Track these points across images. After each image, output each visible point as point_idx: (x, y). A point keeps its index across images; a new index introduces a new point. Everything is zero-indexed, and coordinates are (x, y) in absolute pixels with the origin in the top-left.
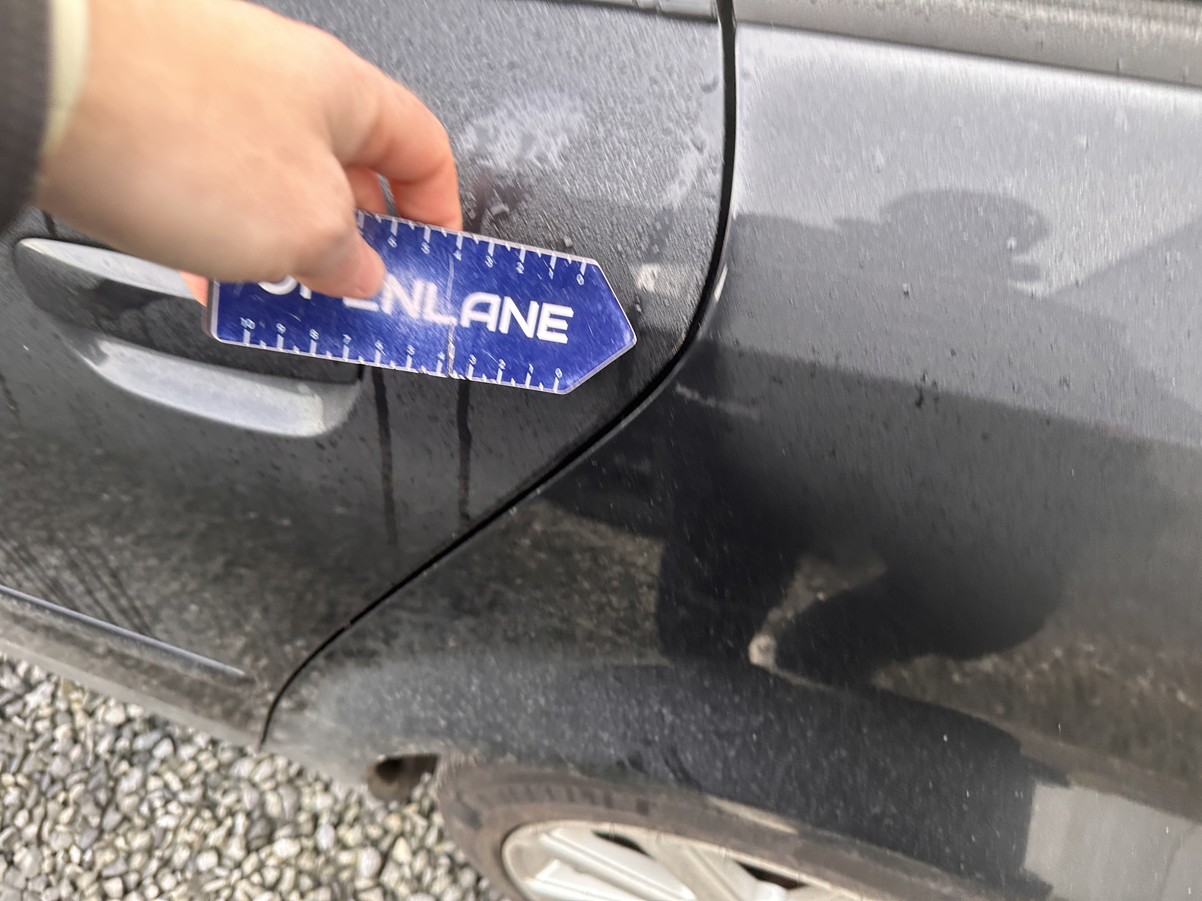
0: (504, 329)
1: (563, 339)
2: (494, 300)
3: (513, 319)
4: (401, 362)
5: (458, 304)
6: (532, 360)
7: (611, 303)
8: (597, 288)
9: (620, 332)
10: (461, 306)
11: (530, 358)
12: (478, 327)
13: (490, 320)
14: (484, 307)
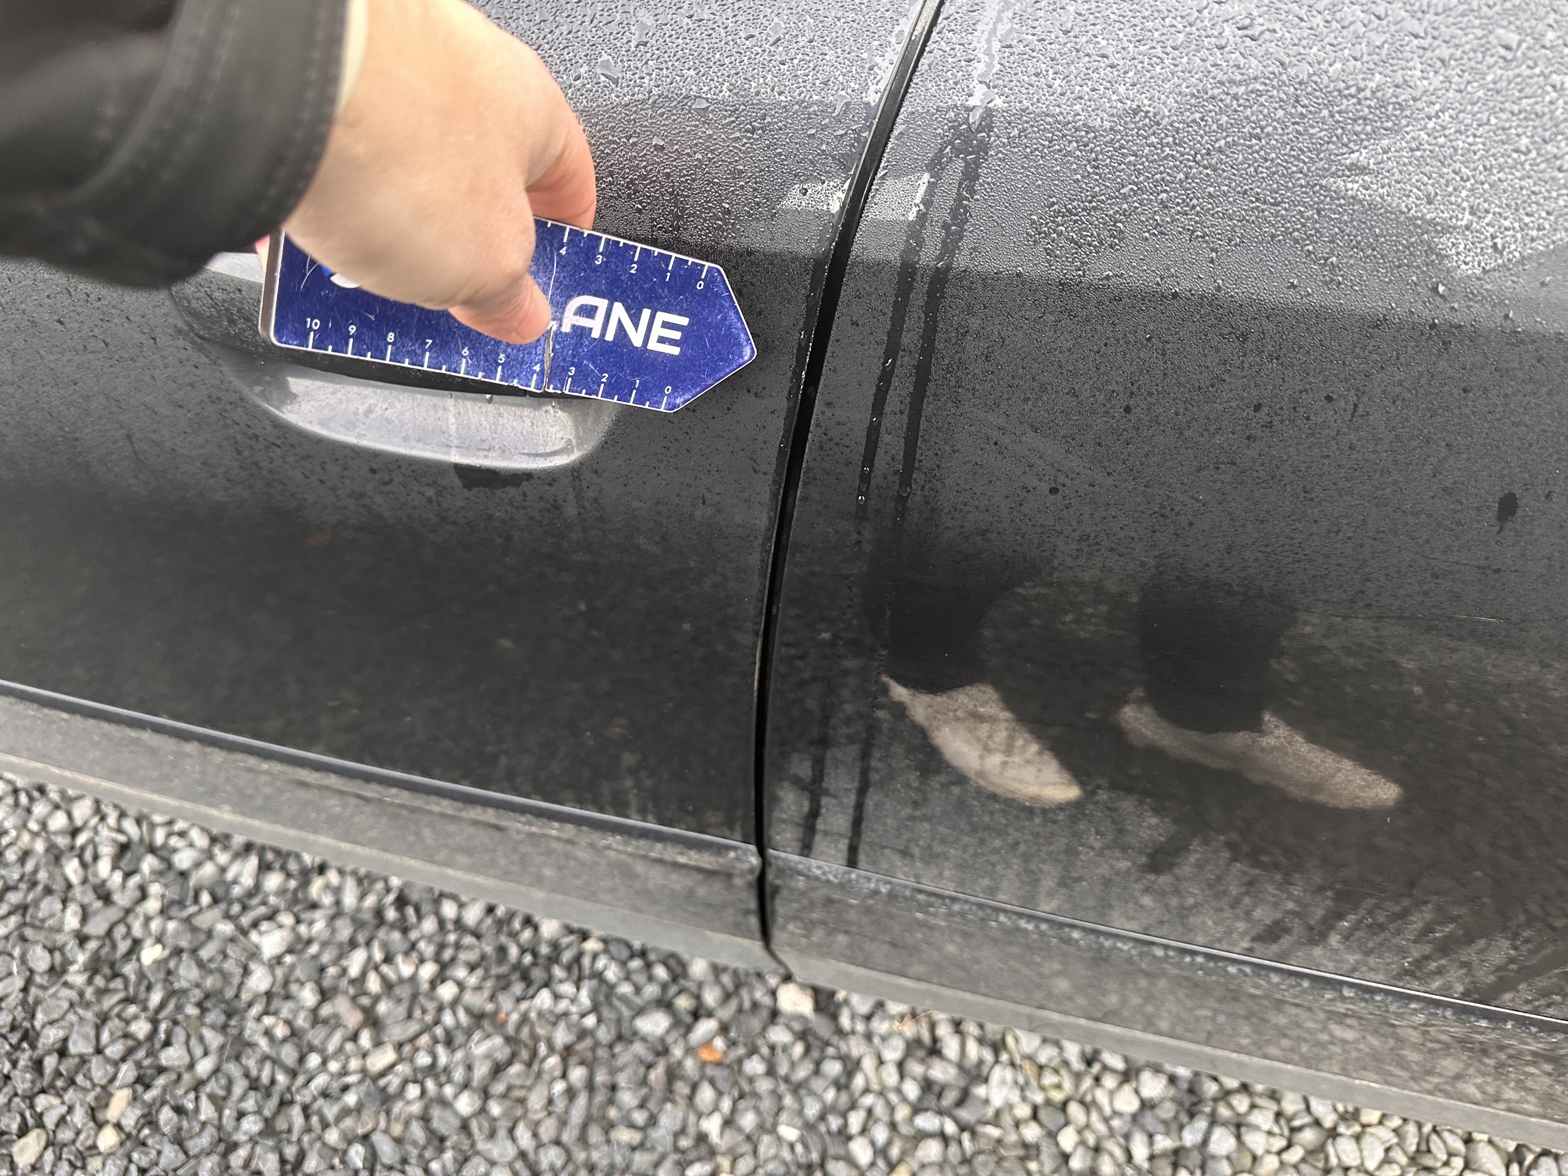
0: (610, 337)
1: (675, 351)
2: (602, 304)
3: (620, 325)
4: (491, 373)
5: (559, 307)
6: (638, 376)
7: (732, 313)
8: (717, 295)
9: (739, 345)
10: (564, 309)
11: (636, 372)
12: (581, 333)
13: (595, 325)
14: (588, 312)
